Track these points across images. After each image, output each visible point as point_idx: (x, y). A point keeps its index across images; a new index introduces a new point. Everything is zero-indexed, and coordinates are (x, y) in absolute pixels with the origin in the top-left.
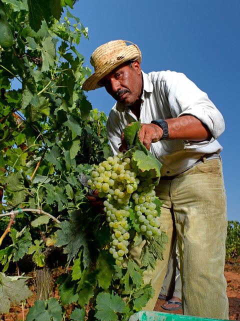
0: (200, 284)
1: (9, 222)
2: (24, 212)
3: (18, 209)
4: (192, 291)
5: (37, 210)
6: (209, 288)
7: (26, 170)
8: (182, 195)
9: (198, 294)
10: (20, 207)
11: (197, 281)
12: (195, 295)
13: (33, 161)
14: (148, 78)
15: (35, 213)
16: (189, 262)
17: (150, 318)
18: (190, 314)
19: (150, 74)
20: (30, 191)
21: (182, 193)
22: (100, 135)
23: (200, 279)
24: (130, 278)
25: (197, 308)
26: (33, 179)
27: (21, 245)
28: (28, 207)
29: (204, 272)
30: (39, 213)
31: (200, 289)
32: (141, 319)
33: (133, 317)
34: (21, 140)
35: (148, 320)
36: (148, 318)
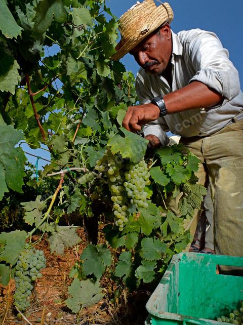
0: (228, 228)
1: (60, 180)
2: (71, 171)
3: (67, 168)
4: (222, 235)
5: (82, 169)
6: (237, 232)
7: (67, 133)
8: (214, 151)
9: (227, 237)
10: (67, 166)
11: (225, 226)
12: (225, 238)
13: (72, 124)
14: (177, 38)
15: (80, 171)
16: (218, 210)
17: (190, 258)
18: (220, 253)
19: (179, 33)
20: (73, 152)
21: (214, 149)
22: (130, 95)
23: (228, 224)
24: (168, 225)
25: (227, 249)
26: (74, 141)
27: (72, 199)
28: (74, 166)
29: (231, 218)
30: (84, 171)
31: (229, 233)
32: (181, 259)
33: (175, 256)
34: (60, 105)
35: (188, 259)
36: (188, 257)
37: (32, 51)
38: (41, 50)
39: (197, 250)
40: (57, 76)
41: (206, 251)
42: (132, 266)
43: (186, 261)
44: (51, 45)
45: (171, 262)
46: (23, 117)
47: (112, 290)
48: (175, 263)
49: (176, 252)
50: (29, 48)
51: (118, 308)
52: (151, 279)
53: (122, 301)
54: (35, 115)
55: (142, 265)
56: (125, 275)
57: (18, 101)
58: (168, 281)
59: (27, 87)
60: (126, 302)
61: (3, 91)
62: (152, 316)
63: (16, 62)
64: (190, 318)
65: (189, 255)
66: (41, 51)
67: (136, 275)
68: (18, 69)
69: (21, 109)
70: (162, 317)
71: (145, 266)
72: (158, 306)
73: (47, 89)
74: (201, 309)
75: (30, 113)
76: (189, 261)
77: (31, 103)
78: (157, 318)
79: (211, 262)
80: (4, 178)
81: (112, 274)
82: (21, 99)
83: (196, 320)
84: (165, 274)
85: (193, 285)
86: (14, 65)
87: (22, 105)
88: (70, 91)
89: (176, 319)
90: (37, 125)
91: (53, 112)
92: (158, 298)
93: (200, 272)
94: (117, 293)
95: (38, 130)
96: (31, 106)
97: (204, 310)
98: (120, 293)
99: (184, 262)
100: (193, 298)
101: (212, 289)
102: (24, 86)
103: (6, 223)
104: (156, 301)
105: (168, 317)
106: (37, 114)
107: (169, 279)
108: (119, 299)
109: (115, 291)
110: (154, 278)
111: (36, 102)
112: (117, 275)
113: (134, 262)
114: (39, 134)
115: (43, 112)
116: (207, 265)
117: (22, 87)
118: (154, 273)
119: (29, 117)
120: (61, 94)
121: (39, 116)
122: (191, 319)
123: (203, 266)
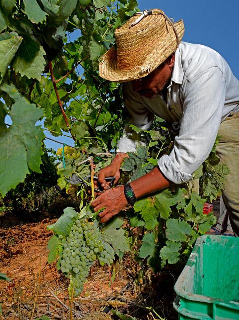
5: (105, 153)
15: (103, 156)
24: (193, 206)
30: (108, 155)
32: (205, 241)
33: (199, 238)
34: (82, 91)
35: (212, 242)
36: (212, 240)
37: (55, 38)
38: (63, 36)
39: (219, 233)
40: (79, 62)
41: (228, 234)
42: (156, 247)
43: (210, 244)
44: (72, 31)
45: (196, 244)
46: (47, 105)
47: (136, 270)
48: (199, 245)
49: (200, 235)
50: (52, 35)
51: (143, 289)
52: (175, 260)
53: (146, 282)
54: (58, 102)
55: (166, 245)
56: (149, 256)
57: (41, 89)
58: (194, 263)
59: (49, 74)
60: (150, 283)
61: (30, 78)
62: (181, 297)
63: (42, 48)
64: (219, 300)
65: (213, 237)
66: (64, 38)
67: (160, 256)
68: (44, 56)
69: (45, 97)
70: (192, 299)
71: (170, 246)
72: (186, 287)
73: (70, 75)
74: (226, 291)
75: (53, 100)
76: (213, 243)
77: (54, 90)
78: (185, 300)
79: (236, 245)
80: (26, 159)
81: (136, 255)
82: (44, 87)
83: (226, 303)
84: (191, 256)
85: (218, 267)
86: (40, 52)
87: (45, 93)
88: (91, 77)
89: (205, 301)
90: (61, 112)
91: (75, 98)
92: (186, 280)
93: (225, 254)
94: (141, 274)
95: (61, 117)
96: (55, 93)
97: (228, 292)
98: (144, 274)
99: (208, 244)
100: (217, 280)
101: (236, 271)
102: (47, 74)
103: (32, 207)
104: (184, 282)
105: (198, 299)
106: (60, 100)
107: (195, 261)
108: (144, 280)
109: (139, 272)
110: (178, 259)
111: (59, 89)
112: (141, 256)
113: (157, 243)
114: (62, 121)
115: (66, 99)
116: (232, 248)
117: (45, 74)
118: (179, 254)
119: (52, 103)
120: (82, 80)
121: (62, 102)
122: (221, 302)
123: (227, 249)
